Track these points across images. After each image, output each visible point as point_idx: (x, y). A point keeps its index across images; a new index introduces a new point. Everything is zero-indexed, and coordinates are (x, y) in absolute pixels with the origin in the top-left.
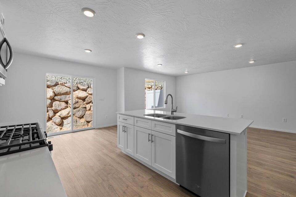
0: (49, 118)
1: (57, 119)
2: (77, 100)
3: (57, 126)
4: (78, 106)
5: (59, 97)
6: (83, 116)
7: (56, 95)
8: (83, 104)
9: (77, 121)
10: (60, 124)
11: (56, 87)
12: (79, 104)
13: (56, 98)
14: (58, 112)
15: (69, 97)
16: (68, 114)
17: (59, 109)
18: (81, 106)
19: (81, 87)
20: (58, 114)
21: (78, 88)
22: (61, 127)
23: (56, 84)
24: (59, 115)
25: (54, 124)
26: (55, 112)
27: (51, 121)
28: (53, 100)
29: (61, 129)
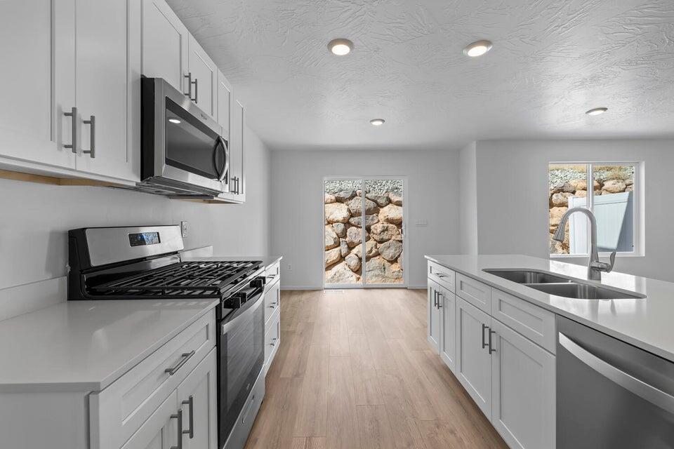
0: (341, 256)
1: (352, 260)
2: (386, 225)
3: (352, 273)
4: (387, 238)
5: (356, 218)
6: (397, 258)
7: (352, 216)
8: (398, 232)
9: (384, 269)
10: (358, 270)
11: (353, 201)
12: (390, 233)
13: (353, 220)
14: (354, 248)
15: (372, 220)
16: (371, 251)
17: (356, 241)
18: (393, 237)
19: (395, 198)
20: (355, 251)
21: (389, 201)
22: (358, 276)
23: (354, 196)
24: (355, 253)
25: (348, 269)
26: (351, 247)
27: (344, 262)
28: (347, 225)
29: (358, 279)
